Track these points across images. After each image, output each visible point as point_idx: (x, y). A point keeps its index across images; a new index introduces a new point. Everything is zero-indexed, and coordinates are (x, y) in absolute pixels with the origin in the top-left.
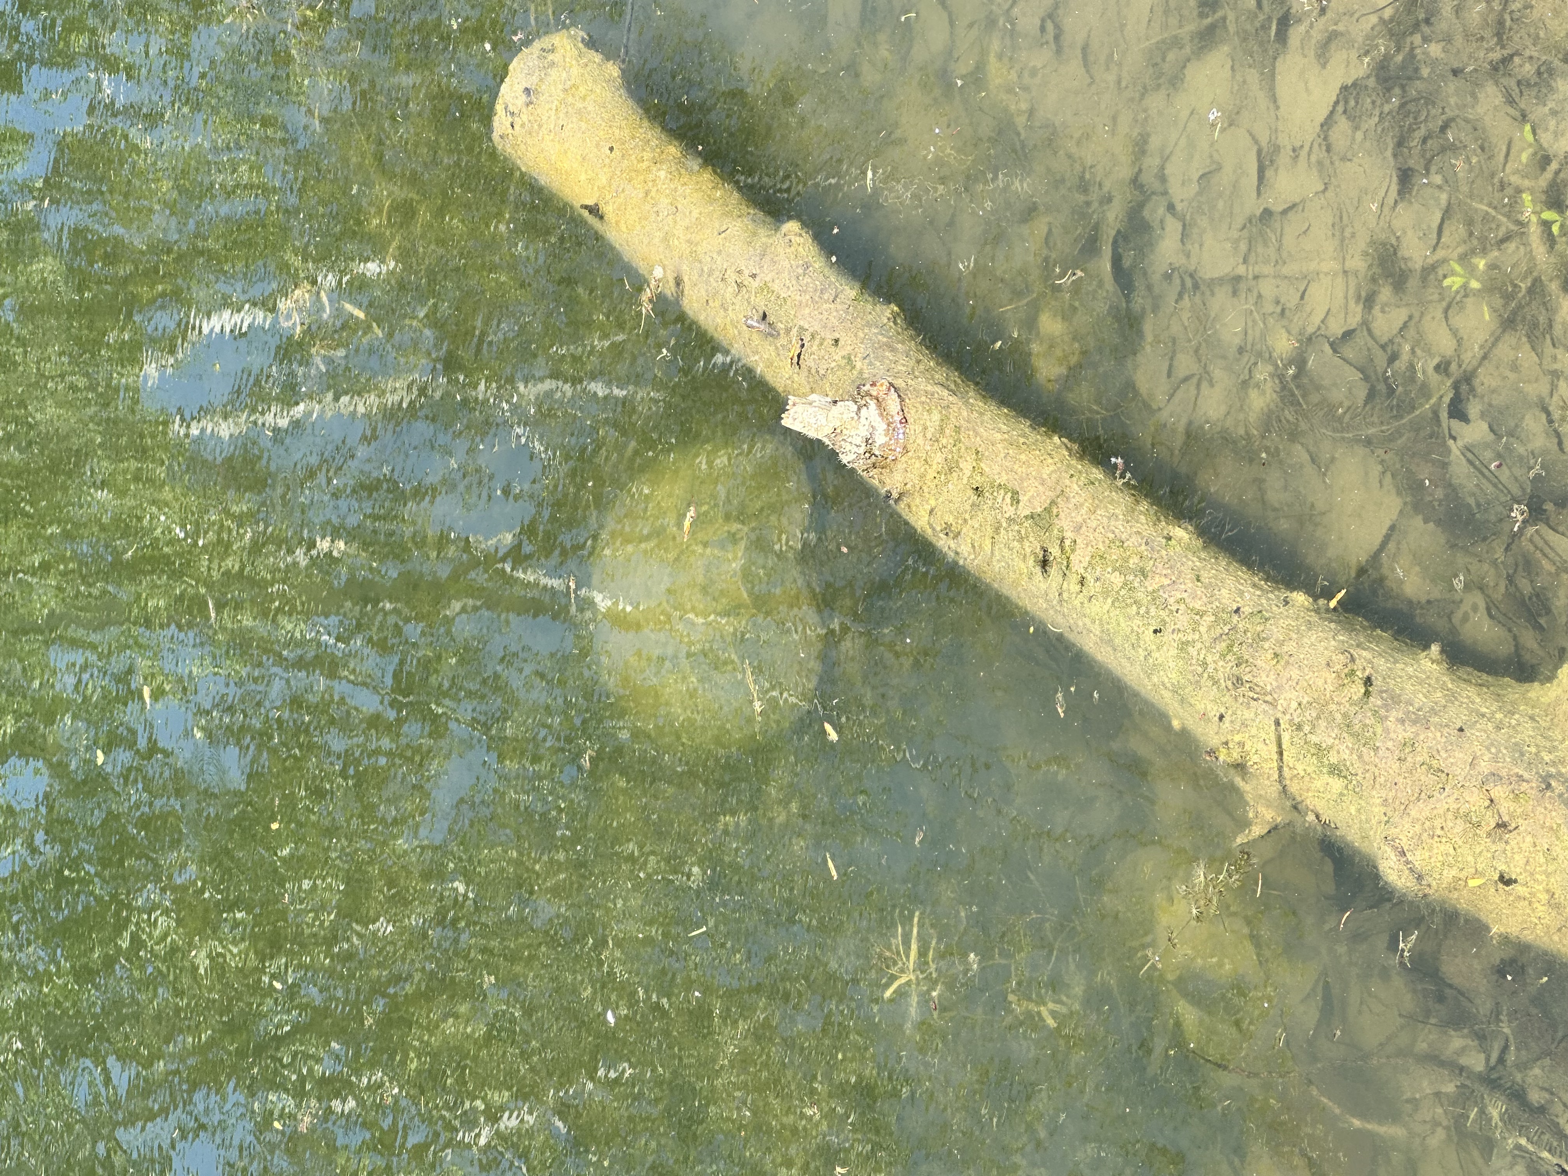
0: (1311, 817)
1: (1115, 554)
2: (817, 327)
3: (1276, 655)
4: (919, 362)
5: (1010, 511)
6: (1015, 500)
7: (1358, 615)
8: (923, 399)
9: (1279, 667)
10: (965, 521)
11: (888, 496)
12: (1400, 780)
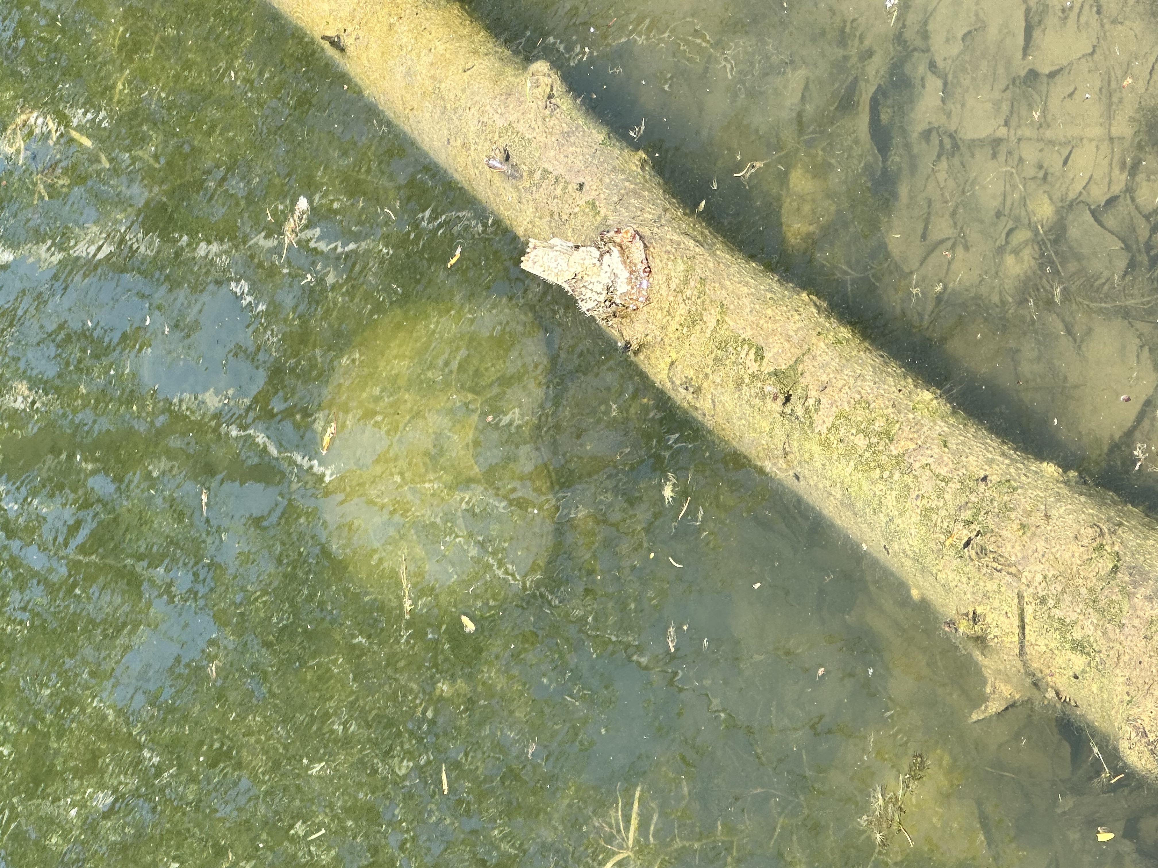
0: (1051, 694)
1: (860, 416)
2: (561, 170)
3: (1023, 526)
4: (666, 210)
5: (754, 367)
6: (760, 356)
7: (1109, 489)
8: (669, 248)
9: (1025, 538)
10: (707, 375)
11: (627, 346)
12: (1145, 659)
